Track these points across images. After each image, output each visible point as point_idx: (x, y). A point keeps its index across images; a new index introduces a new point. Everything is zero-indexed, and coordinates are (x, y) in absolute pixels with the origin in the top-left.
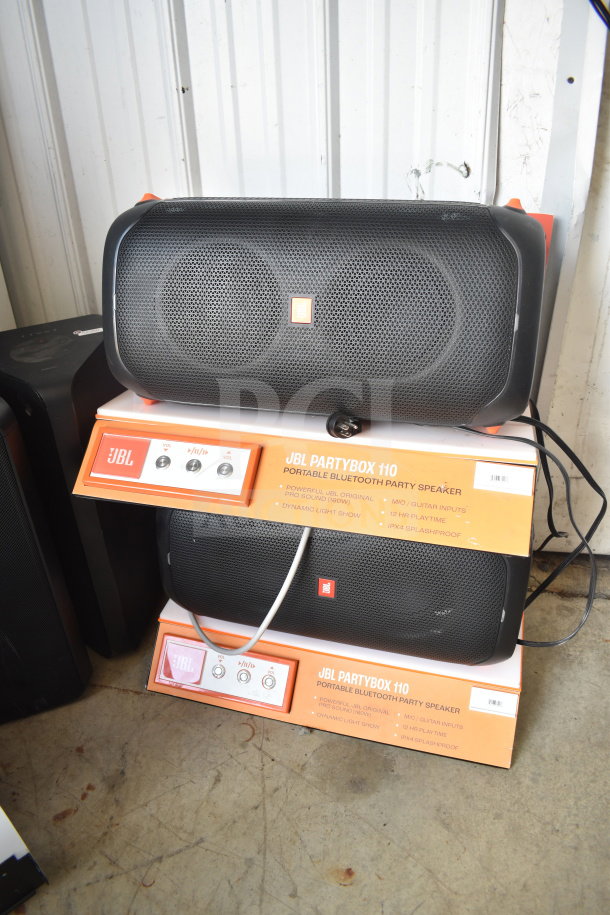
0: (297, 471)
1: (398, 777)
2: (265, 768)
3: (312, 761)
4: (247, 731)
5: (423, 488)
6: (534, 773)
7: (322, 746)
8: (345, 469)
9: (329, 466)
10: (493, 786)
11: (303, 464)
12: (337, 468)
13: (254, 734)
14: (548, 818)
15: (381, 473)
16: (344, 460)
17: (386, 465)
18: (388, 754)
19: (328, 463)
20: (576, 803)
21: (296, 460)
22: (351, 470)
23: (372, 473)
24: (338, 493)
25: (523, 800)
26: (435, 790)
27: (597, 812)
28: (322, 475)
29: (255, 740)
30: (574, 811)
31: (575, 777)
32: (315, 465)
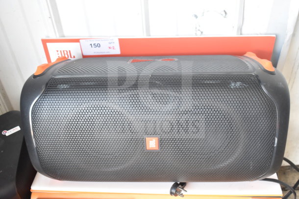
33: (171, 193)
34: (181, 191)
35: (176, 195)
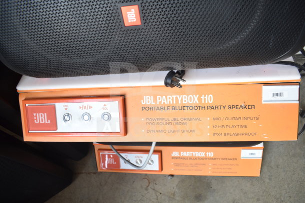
0: (150, 108)
1: (214, 190)
2: (158, 198)
3: (177, 190)
4: (146, 182)
5: (230, 107)
6: (269, 176)
7: (179, 182)
8: (180, 102)
9: (170, 101)
10: (254, 186)
11: (153, 103)
12: (174, 102)
13: (149, 183)
14: (278, 196)
15: (203, 102)
16: (178, 96)
17: (205, 96)
18: (208, 180)
19: (168, 100)
20: (288, 187)
21: (148, 101)
22: (184, 103)
23: (197, 102)
24: (179, 119)
25: (267, 190)
26: (231, 193)
27: (297, 189)
28: (166, 109)
29: (151, 185)
30: (288, 190)
31: (286, 174)
32: (160, 102)
33: (166, 84)
34: (179, 81)
35: (172, 86)
